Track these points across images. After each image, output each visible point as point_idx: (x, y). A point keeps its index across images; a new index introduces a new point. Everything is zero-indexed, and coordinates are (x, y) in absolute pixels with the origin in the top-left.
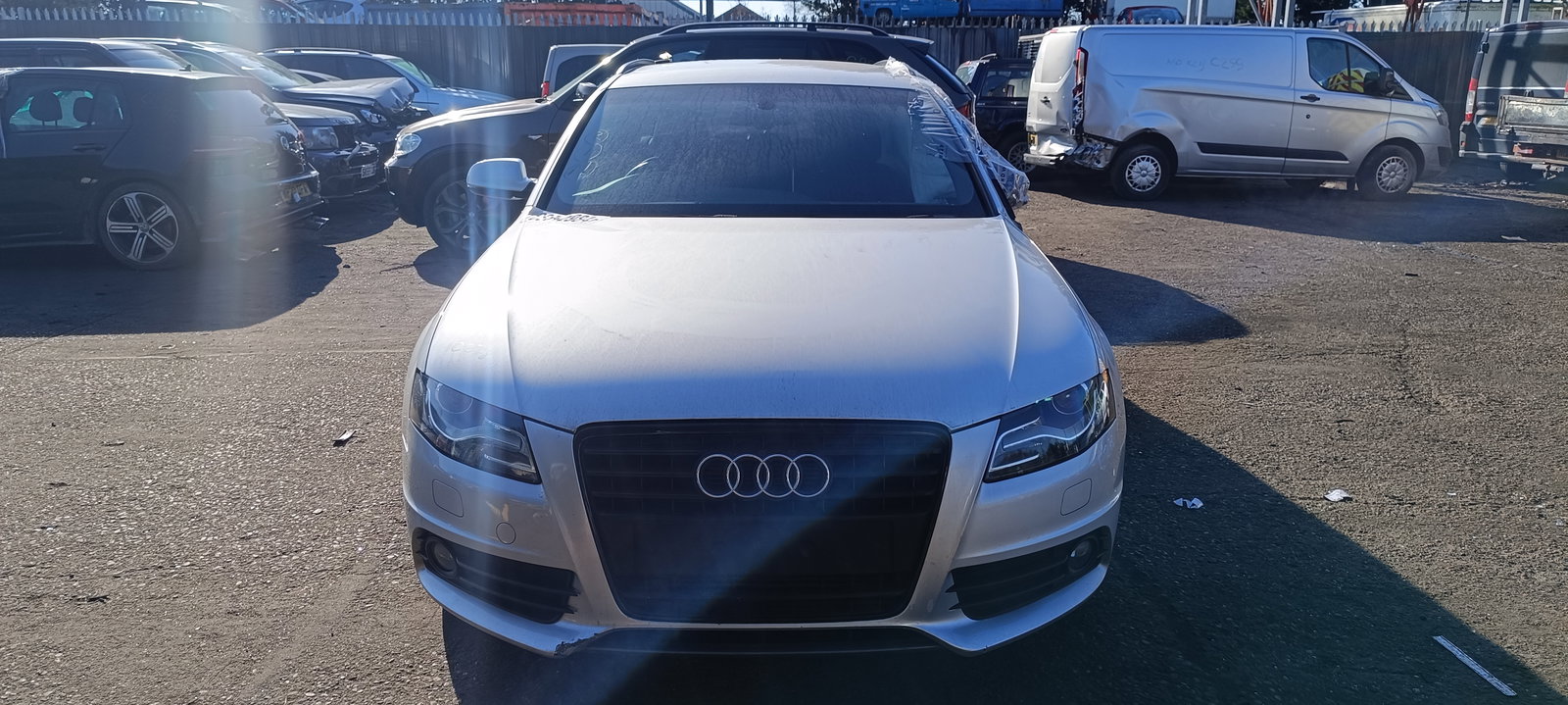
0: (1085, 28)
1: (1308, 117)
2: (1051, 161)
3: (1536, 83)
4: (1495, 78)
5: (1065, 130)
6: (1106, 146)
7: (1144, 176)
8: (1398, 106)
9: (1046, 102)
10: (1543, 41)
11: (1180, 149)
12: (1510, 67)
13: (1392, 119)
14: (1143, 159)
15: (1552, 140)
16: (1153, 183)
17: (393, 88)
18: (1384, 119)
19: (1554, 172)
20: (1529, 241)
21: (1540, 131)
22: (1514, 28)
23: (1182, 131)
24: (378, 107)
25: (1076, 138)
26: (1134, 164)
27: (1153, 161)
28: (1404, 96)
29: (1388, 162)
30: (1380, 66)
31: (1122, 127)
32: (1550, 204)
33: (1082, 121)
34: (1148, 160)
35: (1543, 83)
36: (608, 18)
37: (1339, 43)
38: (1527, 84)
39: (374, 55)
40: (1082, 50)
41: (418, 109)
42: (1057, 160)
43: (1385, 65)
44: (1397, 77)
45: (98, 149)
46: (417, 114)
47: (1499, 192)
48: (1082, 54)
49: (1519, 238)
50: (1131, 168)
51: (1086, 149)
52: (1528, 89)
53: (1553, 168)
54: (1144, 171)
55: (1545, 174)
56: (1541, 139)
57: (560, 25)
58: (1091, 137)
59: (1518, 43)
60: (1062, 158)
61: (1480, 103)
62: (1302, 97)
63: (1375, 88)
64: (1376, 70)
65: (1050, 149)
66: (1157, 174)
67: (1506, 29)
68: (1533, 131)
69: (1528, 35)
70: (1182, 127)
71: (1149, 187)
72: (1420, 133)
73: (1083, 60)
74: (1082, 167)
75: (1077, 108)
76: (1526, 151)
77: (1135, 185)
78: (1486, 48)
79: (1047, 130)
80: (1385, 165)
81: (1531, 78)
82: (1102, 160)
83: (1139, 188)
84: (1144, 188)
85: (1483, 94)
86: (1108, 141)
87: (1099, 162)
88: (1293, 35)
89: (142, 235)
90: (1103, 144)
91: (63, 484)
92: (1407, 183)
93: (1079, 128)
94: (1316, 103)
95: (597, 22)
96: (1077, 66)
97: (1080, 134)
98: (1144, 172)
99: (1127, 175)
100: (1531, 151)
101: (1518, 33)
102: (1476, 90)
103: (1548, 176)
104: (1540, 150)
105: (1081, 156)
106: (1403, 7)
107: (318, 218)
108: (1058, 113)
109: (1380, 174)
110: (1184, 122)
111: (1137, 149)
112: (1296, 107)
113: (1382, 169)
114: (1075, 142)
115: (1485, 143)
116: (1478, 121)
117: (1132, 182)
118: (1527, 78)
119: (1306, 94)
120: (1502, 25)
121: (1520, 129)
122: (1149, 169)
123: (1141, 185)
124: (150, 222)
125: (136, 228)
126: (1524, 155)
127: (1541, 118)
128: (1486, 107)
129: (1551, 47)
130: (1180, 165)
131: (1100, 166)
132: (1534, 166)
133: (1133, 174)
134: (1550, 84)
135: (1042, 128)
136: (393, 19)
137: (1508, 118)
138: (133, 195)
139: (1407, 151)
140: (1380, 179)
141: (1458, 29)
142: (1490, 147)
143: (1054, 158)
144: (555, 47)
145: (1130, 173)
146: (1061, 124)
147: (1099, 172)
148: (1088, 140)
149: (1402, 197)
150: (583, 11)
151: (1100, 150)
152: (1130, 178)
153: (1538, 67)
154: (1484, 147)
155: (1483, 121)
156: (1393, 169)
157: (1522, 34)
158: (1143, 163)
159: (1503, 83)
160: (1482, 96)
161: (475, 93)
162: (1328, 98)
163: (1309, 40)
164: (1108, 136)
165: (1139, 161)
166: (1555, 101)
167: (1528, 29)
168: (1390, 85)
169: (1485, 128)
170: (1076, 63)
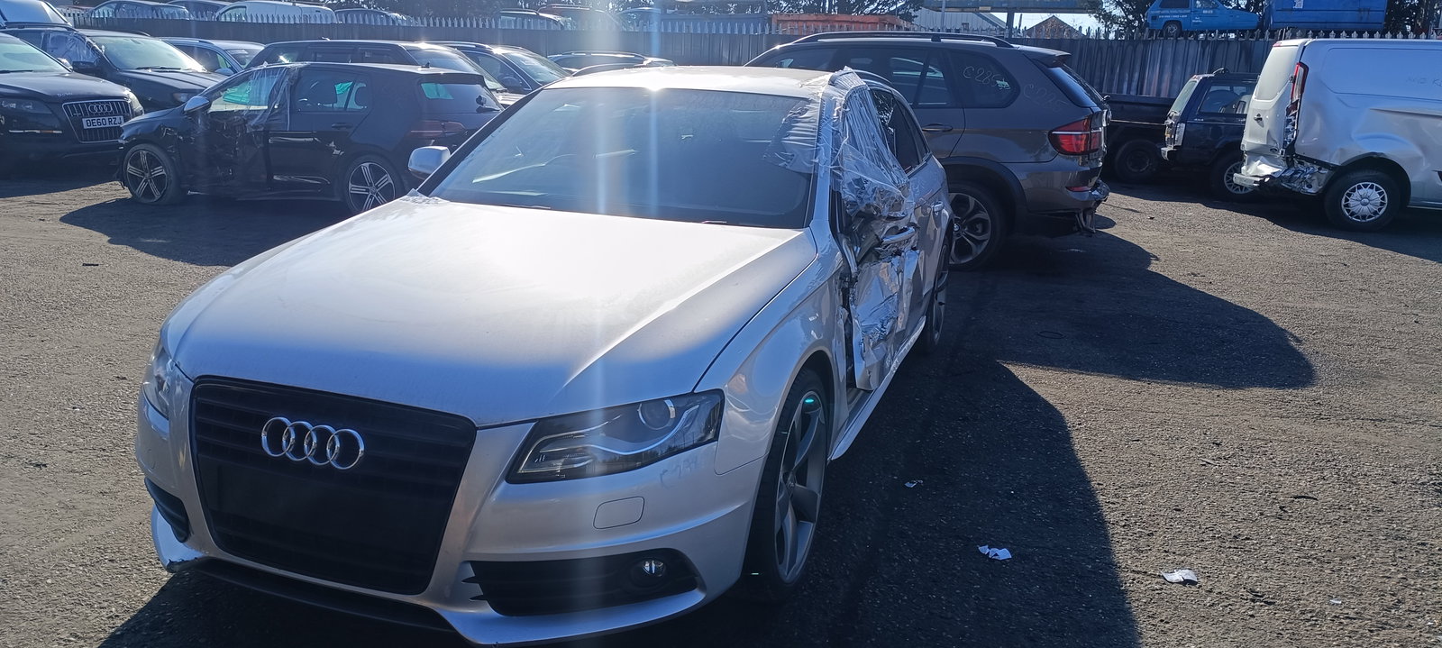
0: (1310, 41)
2: (1255, 182)
5: (1274, 150)
6: (1320, 169)
7: (1365, 204)
9: (1259, 119)
11: (1415, 177)
14: (1365, 186)
16: (1375, 213)
23: (1418, 159)
25: (1287, 160)
26: (1354, 190)
27: (1377, 189)
31: (1341, 149)
33: (1295, 141)
34: (1372, 187)
40: (1301, 64)
42: (1262, 182)
45: (348, 127)
48: (1301, 70)
50: (1349, 195)
51: (1296, 172)
54: (1366, 199)
58: (1303, 159)
60: (1267, 180)
65: (1257, 170)
66: (1382, 204)
70: (1419, 153)
71: (1370, 217)
73: (1302, 75)
74: (1291, 191)
75: (1290, 127)
77: (1352, 214)
79: (1258, 149)
82: (1315, 184)
83: (1358, 217)
84: (1364, 217)
86: (1323, 165)
87: (1310, 186)
89: (371, 197)
90: (1316, 167)
93: (1290, 149)
96: (1294, 82)
97: (1291, 154)
98: (1364, 201)
99: (1343, 203)
105: (1290, 179)
108: (1269, 132)
110: (1423, 148)
111: (1360, 175)
114: (1284, 164)
117: (1348, 211)
122: (1372, 198)
123: (1359, 214)
124: (377, 187)
125: (367, 190)
130: (1412, 195)
131: (1310, 190)
133: (1351, 202)
135: (1254, 147)
138: (367, 164)
143: (1258, 179)
145: (1346, 200)
146: (1272, 144)
147: (1311, 196)
148: (1300, 163)
150: (840, 21)
151: (1312, 174)
152: (1347, 206)
158: (1363, 191)
164: (1323, 158)
165: (1359, 188)
170: (1294, 80)
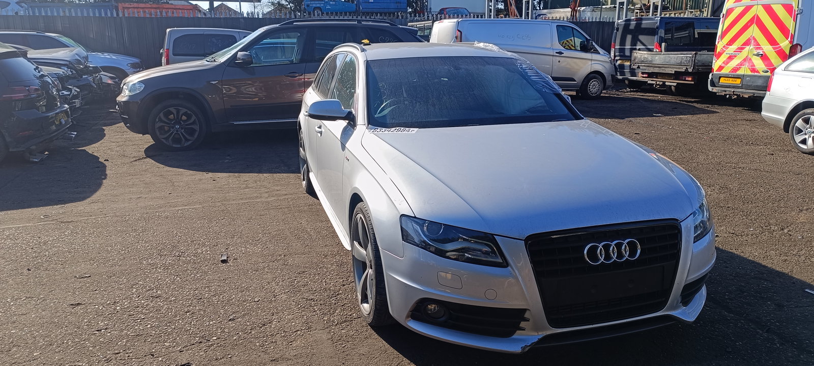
1: (559, 62)
3: (641, 45)
4: (623, 43)
8: (595, 56)
10: (643, 26)
12: (629, 38)
13: (593, 62)
15: (656, 70)
17: (76, 54)
18: (590, 62)
19: (658, 85)
20: (665, 116)
21: (651, 67)
22: (629, 20)
24: (71, 65)
28: (597, 52)
29: (592, 82)
30: (586, 38)
32: (654, 98)
35: (644, 45)
36: (187, 13)
37: (566, 27)
38: (637, 45)
39: (46, 34)
40: (459, 31)
41: (91, 66)
43: (589, 38)
44: (594, 44)
46: (90, 69)
47: (628, 94)
48: (459, 33)
49: (660, 115)
52: (638, 47)
53: (658, 83)
55: (654, 85)
56: (651, 70)
57: (158, 16)
59: (632, 27)
61: (617, 54)
62: (556, 53)
63: (585, 48)
64: (585, 40)
67: (626, 21)
68: (648, 66)
69: (625, 24)
72: (603, 67)
73: (460, 36)
76: (645, 76)
78: (618, 29)
80: (591, 83)
81: (639, 43)
85: (618, 50)
88: (550, 23)
91: (79, 304)
92: (600, 91)
94: (562, 55)
95: (175, 15)
96: (457, 39)
100: (647, 76)
101: (631, 23)
102: (615, 48)
103: (656, 86)
104: (651, 75)
106: (569, 10)
107: (69, 132)
109: (589, 88)
112: (554, 57)
113: (590, 85)
115: (620, 72)
116: (616, 62)
118: (637, 43)
119: (558, 51)
120: (624, 19)
121: (642, 66)
126: (643, 77)
127: (651, 61)
128: (620, 56)
129: (645, 29)
132: (649, 82)
134: (647, 45)
136: (46, 12)
137: (636, 61)
139: (599, 77)
140: (589, 90)
141: (598, 20)
142: (623, 74)
144: (170, 29)
149: (598, 98)
150: (167, 8)
153: (641, 37)
154: (620, 74)
155: (619, 62)
156: (594, 85)
157: (633, 23)
159: (626, 44)
160: (618, 51)
161: (114, 55)
162: (567, 53)
163: (557, 26)
166: (649, 53)
167: (636, 21)
168: (591, 47)
169: (619, 65)
170: (456, 37)
